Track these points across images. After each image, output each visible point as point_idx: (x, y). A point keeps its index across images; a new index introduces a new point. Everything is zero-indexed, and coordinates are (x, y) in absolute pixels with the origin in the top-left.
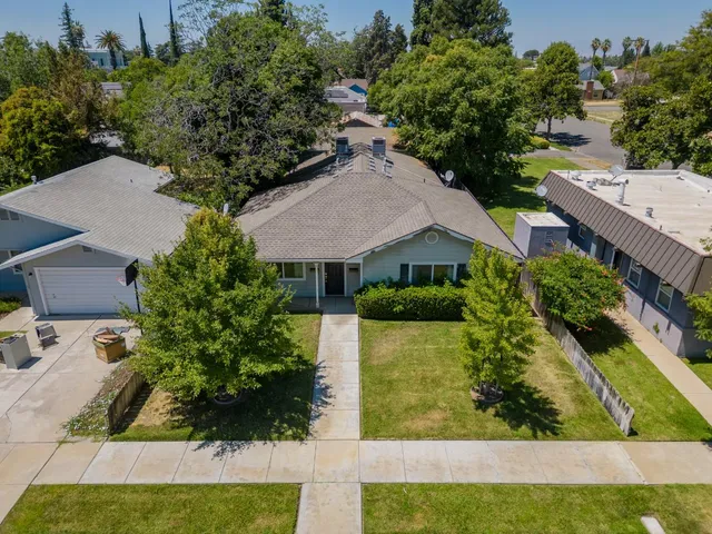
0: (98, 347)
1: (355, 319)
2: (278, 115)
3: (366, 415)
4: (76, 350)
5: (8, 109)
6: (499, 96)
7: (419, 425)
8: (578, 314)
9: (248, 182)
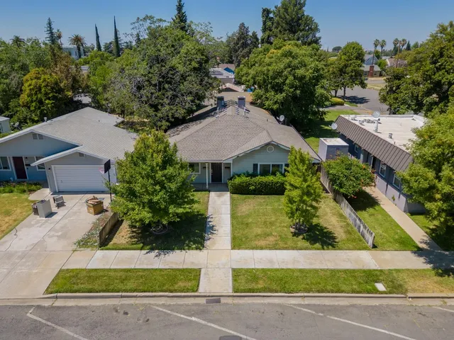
0: (89, 206)
1: (228, 194)
2: (185, 83)
3: (234, 239)
4: (75, 209)
5: (27, 80)
6: (311, 73)
7: (262, 243)
8: (349, 188)
9: (168, 121)
